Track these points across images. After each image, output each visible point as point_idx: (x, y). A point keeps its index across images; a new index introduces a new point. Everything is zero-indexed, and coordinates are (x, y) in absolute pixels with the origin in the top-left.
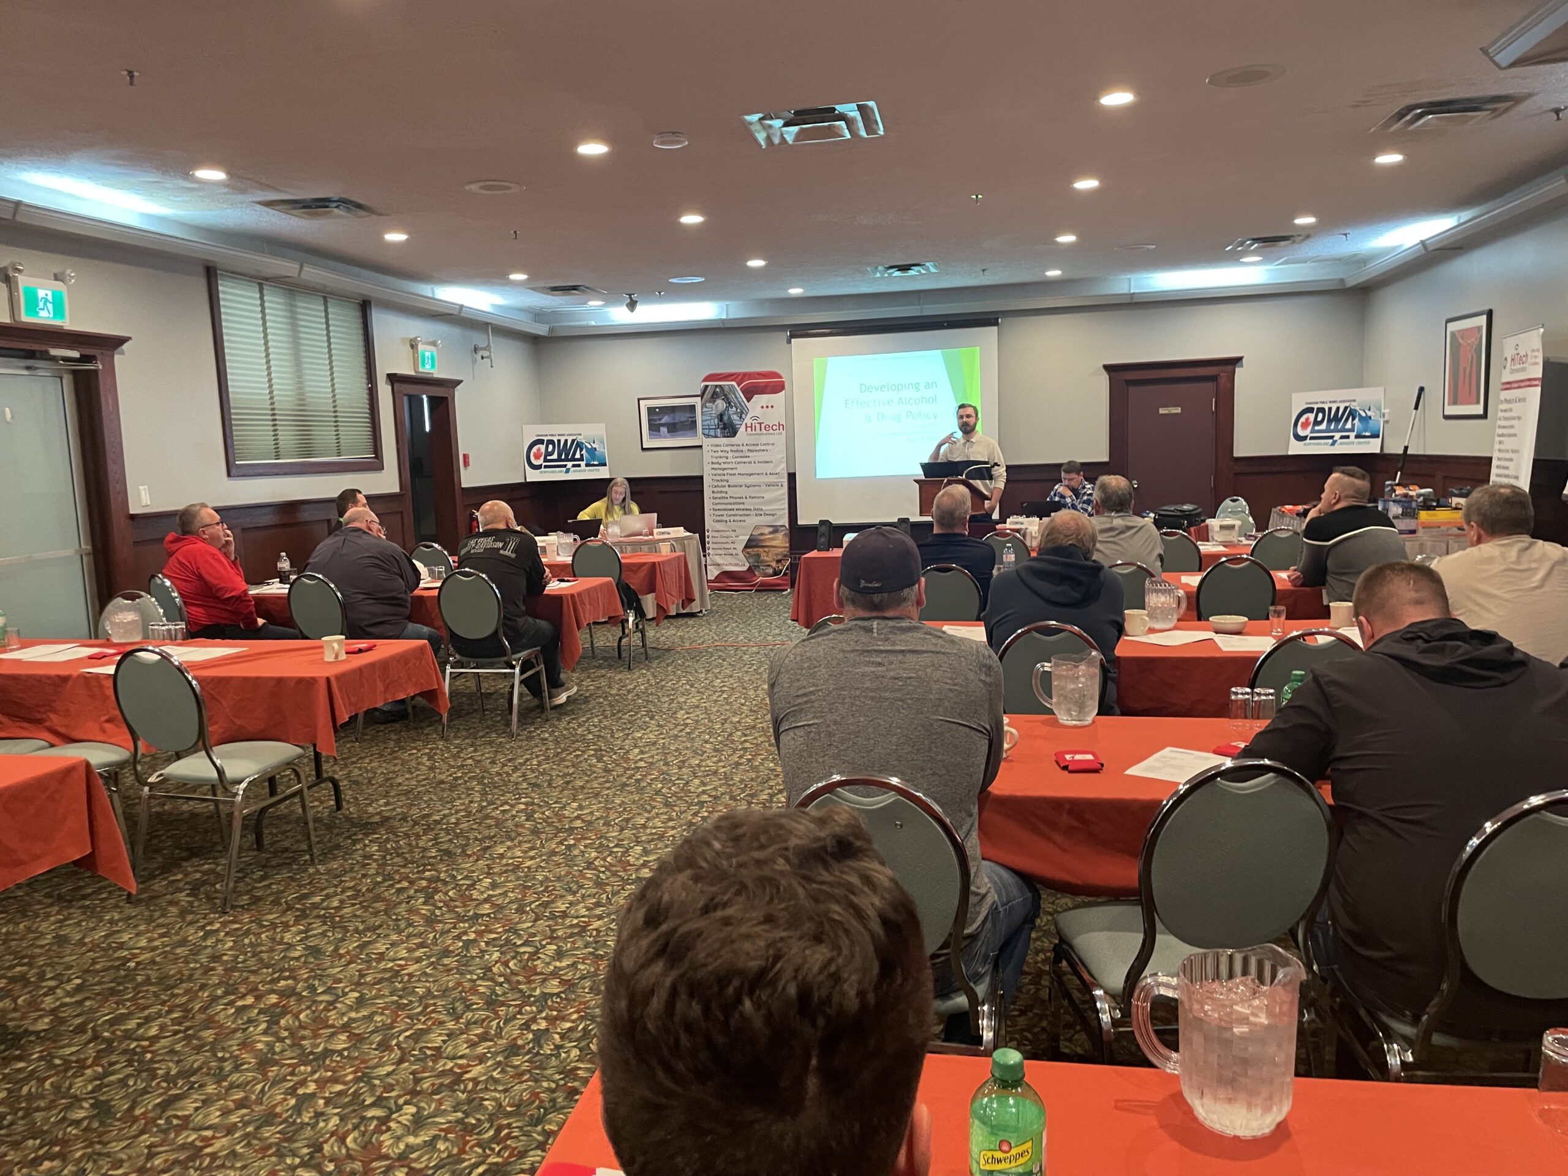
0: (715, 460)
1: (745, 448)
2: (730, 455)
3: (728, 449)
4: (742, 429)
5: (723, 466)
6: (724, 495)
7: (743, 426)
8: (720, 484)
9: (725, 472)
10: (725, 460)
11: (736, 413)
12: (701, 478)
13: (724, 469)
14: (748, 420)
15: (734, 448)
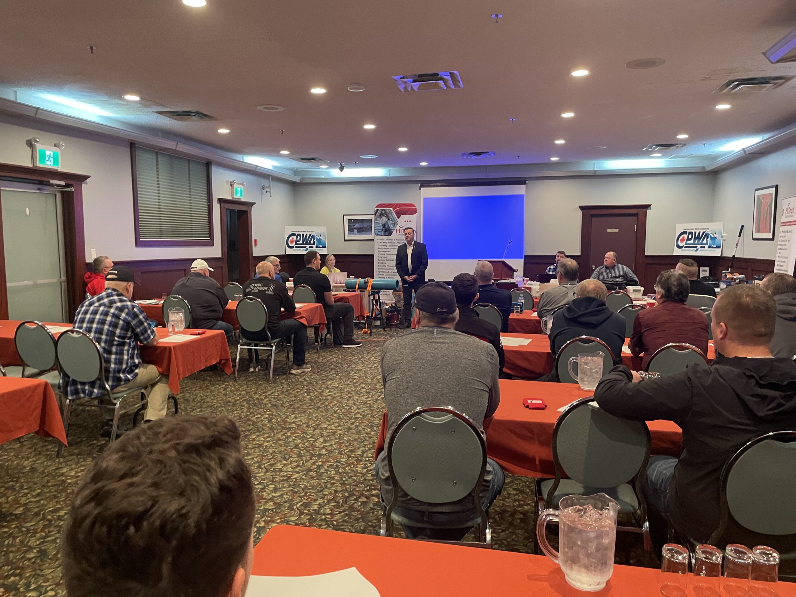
0: (380, 247)
1: (396, 242)
2: (388, 244)
3: (387, 241)
4: (395, 232)
5: (384, 250)
6: (384, 264)
7: (395, 230)
8: (382, 259)
9: (385, 253)
10: (385, 247)
11: (392, 224)
12: (373, 255)
13: (385, 252)
14: (398, 228)
15: (390, 241)
